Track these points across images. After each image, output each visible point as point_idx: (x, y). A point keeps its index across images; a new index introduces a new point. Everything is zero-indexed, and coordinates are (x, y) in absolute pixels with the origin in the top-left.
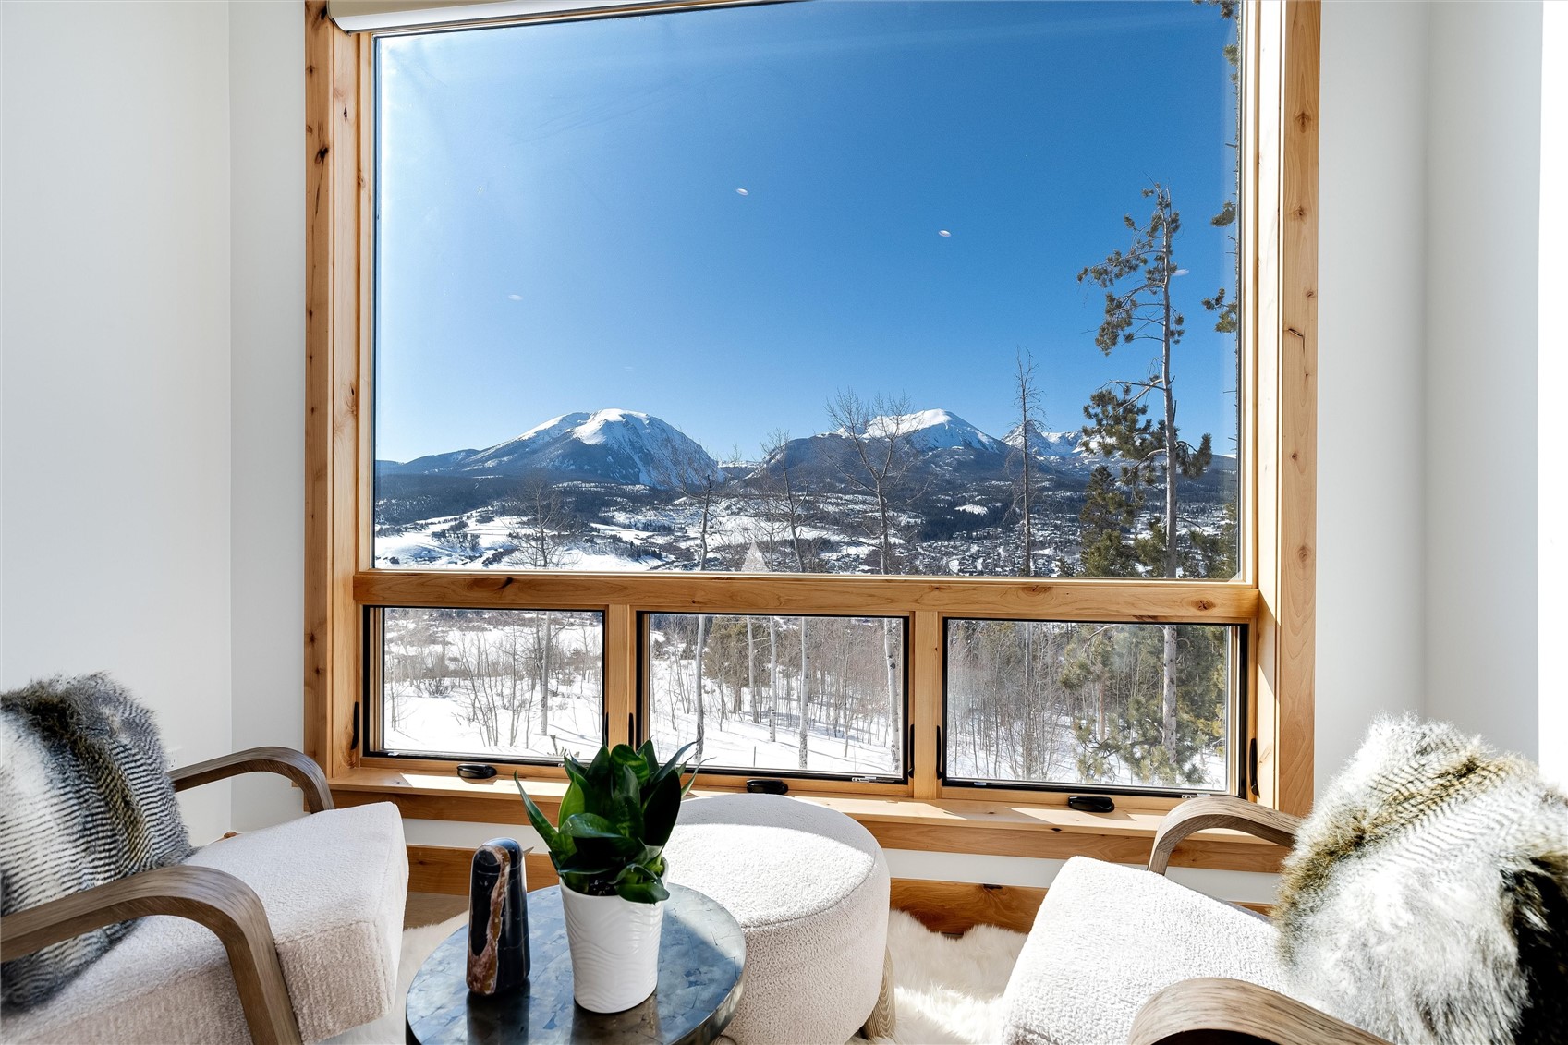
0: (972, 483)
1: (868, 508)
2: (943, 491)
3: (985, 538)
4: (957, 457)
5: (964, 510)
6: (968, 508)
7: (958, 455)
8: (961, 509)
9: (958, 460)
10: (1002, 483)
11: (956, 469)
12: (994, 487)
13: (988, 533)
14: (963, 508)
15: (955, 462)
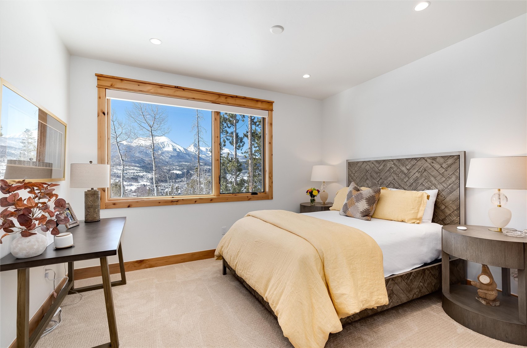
0: (176, 163)
1: (136, 171)
2: (166, 165)
3: (181, 182)
4: (170, 154)
5: (173, 172)
6: (175, 172)
7: (171, 153)
8: (172, 172)
9: (171, 155)
10: (187, 163)
11: (170, 158)
12: (184, 164)
13: (182, 180)
14: (173, 171)
15: (170, 156)
